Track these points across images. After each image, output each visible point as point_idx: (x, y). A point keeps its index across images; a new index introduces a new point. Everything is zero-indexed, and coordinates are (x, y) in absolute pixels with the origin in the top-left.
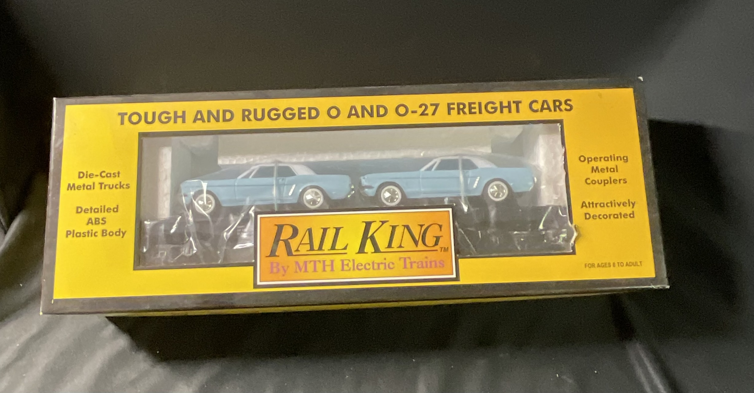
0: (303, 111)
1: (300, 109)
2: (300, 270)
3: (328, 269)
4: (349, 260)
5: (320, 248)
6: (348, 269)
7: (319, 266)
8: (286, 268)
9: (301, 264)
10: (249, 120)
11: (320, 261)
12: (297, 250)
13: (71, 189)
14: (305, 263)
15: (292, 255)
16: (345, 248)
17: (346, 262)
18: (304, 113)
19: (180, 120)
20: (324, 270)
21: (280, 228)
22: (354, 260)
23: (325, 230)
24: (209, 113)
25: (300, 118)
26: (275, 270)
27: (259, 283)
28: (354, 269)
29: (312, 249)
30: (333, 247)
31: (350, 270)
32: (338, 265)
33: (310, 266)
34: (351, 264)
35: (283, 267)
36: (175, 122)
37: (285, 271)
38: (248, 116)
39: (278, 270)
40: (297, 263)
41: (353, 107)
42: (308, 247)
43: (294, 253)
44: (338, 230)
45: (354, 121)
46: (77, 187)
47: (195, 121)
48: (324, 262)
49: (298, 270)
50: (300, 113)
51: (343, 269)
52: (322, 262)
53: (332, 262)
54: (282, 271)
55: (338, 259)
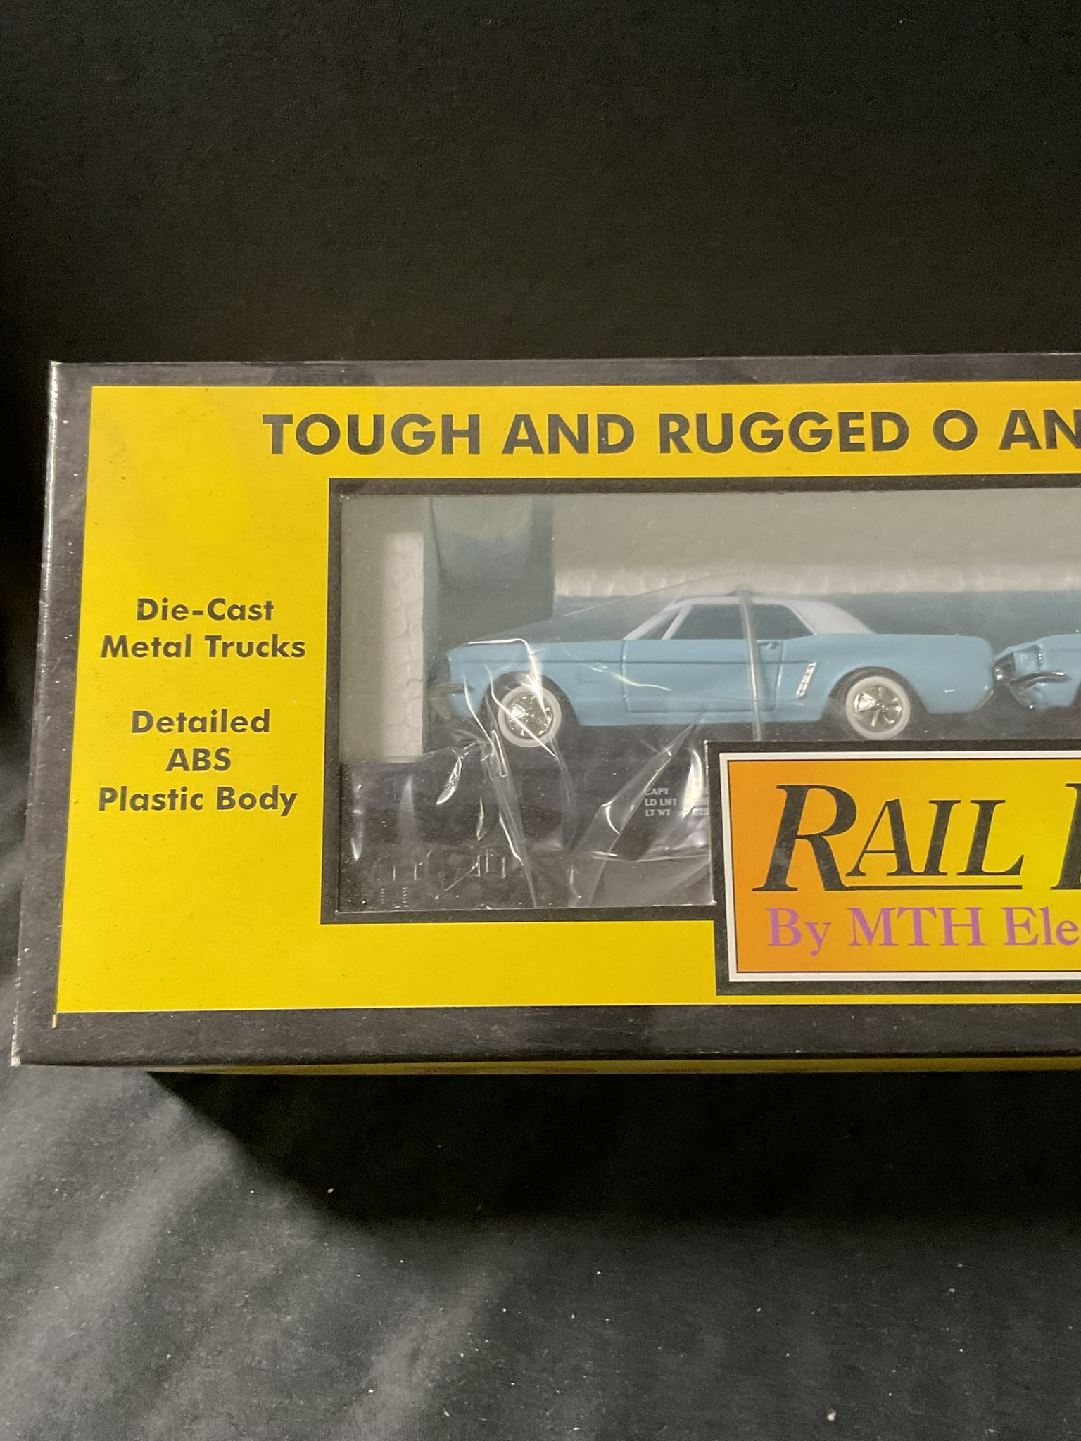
0: (853, 424)
1: (844, 418)
2: (870, 936)
3: (963, 935)
4: (1030, 909)
5: (932, 867)
6: (1031, 938)
7: (933, 927)
8: (820, 929)
9: (872, 919)
10: (683, 448)
11: (932, 910)
12: (856, 872)
13: (115, 653)
14: (886, 912)
15: (841, 887)
16: (1016, 870)
17: (1019, 917)
18: (859, 431)
19: (461, 444)
20: (949, 941)
21: (796, 796)
22: (1045, 911)
23: (944, 808)
24: (555, 422)
25: (846, 446)
26: (786, 935)
27: (734, 977)
28: (1048, 942)
29: (904, 868)
30: (975, 867)
31: (1034, 942)
32: (993, 926)
33: (902, 927)
34: (1037, 924)
35: (811, 926)
36: (447, 448)
37: (819, 940)
38: (677, 437)
39: (798, 937)
40: (857, 912)
41: (1017, 415)
42: (892, 862)
43: (847, 881)
44: (987, 809)
45: (1022, 460)
46: (135, 648)
47: (509, 449)
48: (947, 912)
49: (862, 937)
50: (846, 432)
51: (1012, 940)
52: (940, 913)
53: (974, 911)
54: (808, 939)
55: (992, 903)
